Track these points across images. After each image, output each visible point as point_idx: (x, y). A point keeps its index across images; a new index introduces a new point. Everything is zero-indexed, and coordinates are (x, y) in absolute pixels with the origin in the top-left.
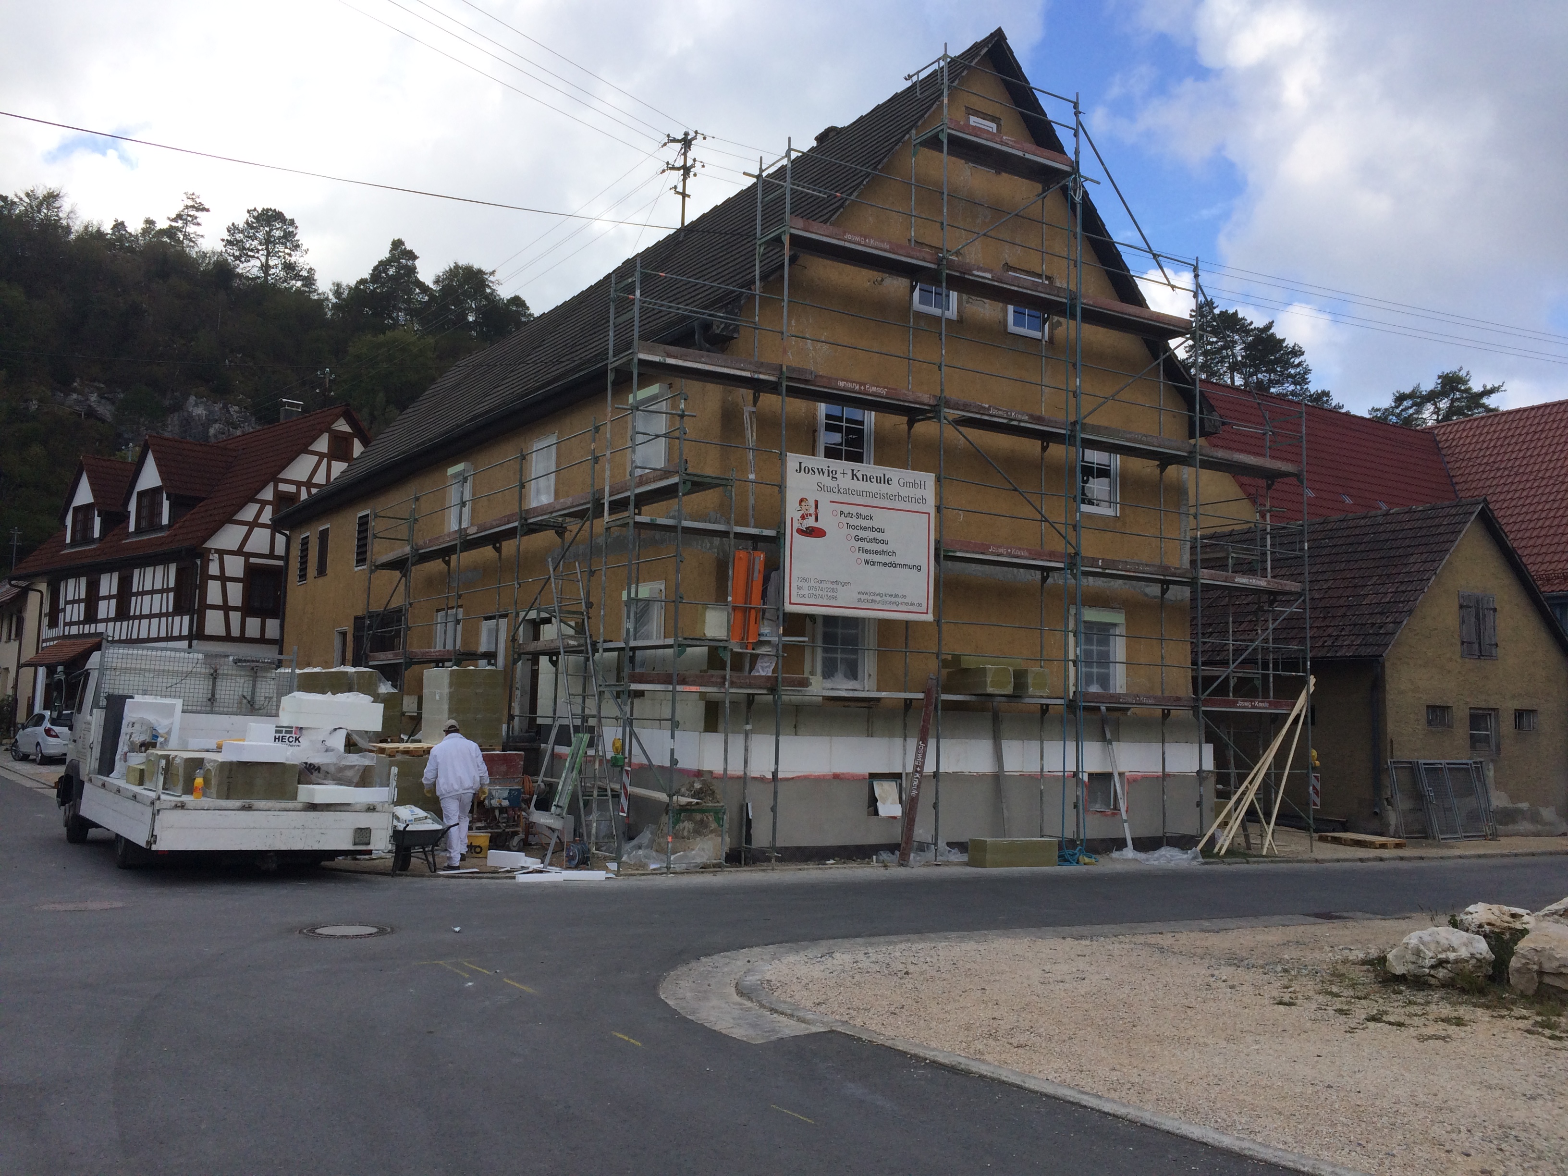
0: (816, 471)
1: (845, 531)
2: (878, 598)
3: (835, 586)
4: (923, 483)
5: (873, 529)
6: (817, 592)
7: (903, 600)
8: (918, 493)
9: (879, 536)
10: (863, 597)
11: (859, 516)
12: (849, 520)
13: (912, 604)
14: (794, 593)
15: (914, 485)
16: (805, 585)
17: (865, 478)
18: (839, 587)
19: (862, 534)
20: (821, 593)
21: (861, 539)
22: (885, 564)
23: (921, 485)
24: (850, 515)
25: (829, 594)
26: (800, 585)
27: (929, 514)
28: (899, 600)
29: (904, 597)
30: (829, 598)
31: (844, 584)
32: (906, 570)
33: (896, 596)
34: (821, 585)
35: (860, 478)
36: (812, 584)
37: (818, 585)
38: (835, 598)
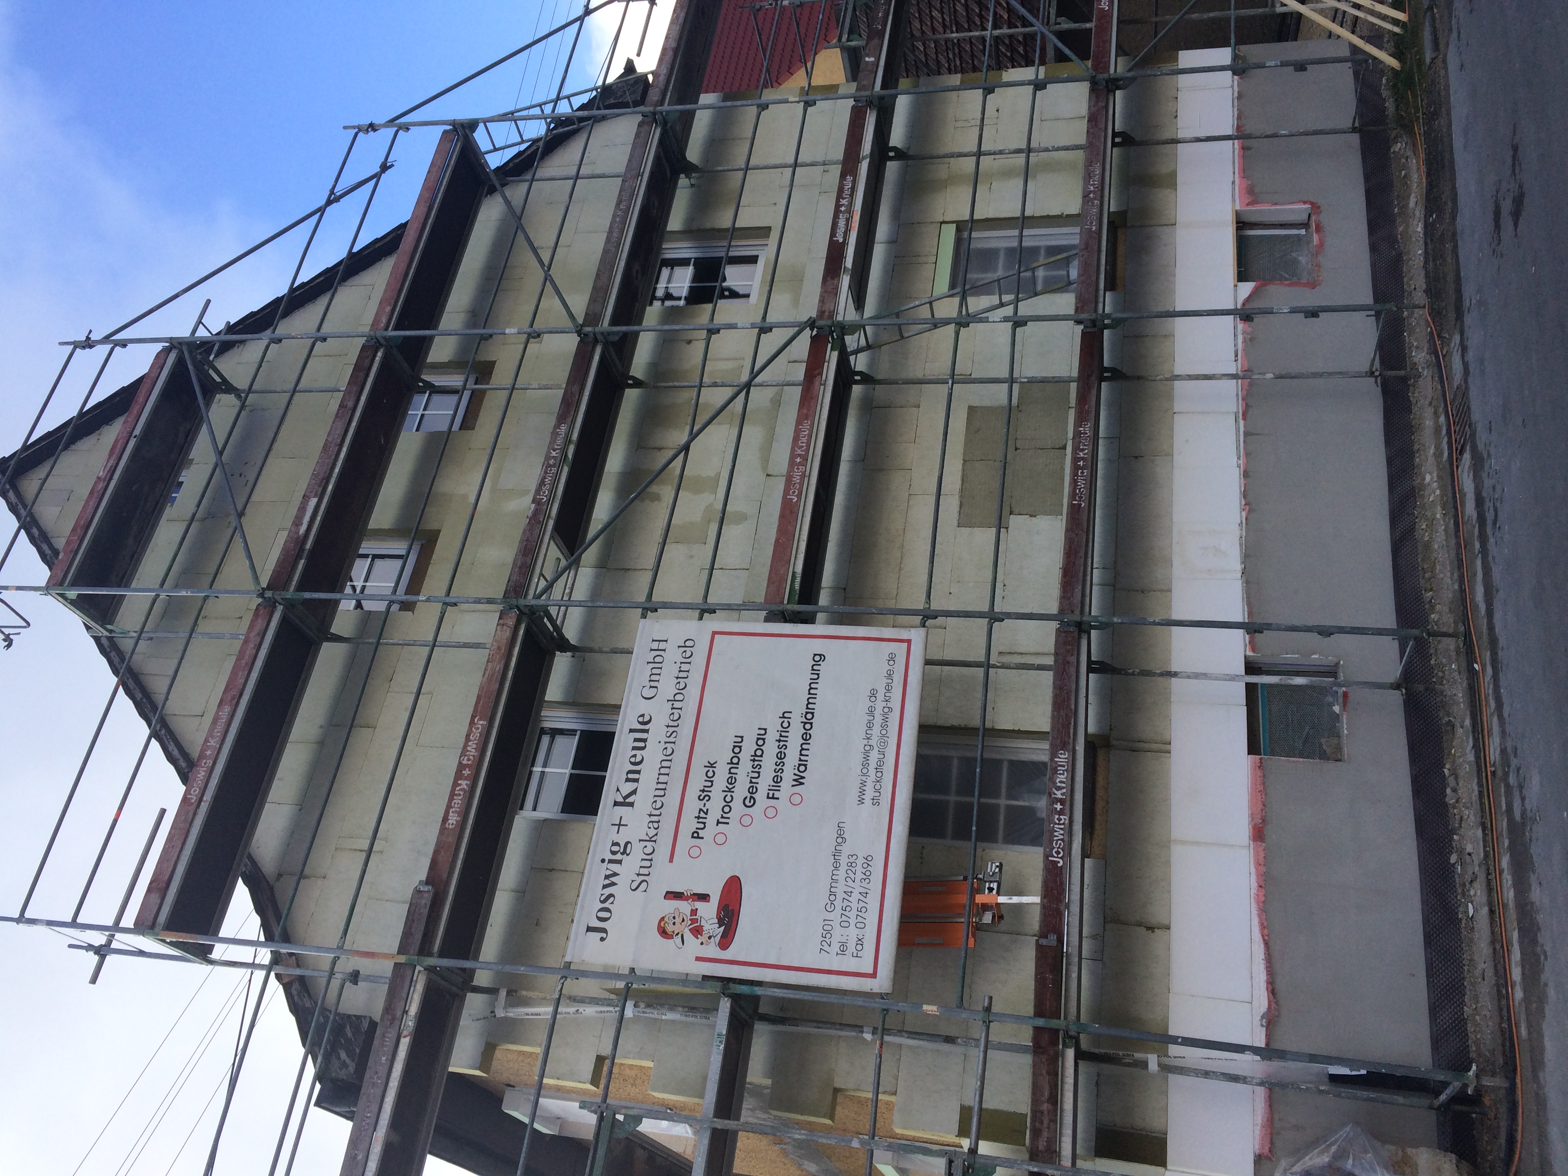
0: (607, 891)
1: (732, 828)
2: (874, 756)
3: (844, 860)
4: (655, 645)
5: (734, 764)
6: (854, 905)
7: (880, 696)
8: (673, 655)
9: (749, 747)
10: (869, 793)
11: (705, 795)
12: (711, 820)
13: (890, 676)
14: (851, 965)
15: (656, 664)
16: (838, 934)
17: (632, 777)
18: (846, 849)
19: (741, 790)
20: (856, 896)
21: (753, 790)
22: (806, 738)
23: (659, 647)
24: (702, 816)
25: (860, 875)
26: (836, 947)
27: (714, 633)
28: (879, 705)
29: (873, 694)
30: (867, 876)
31: (841, 836)
32: (822, 688)
33: (871, 712)
34: (840, 895)
35: (631, 786)
36: (836, 916)
37: (838, 903)
38: (868, 859)
